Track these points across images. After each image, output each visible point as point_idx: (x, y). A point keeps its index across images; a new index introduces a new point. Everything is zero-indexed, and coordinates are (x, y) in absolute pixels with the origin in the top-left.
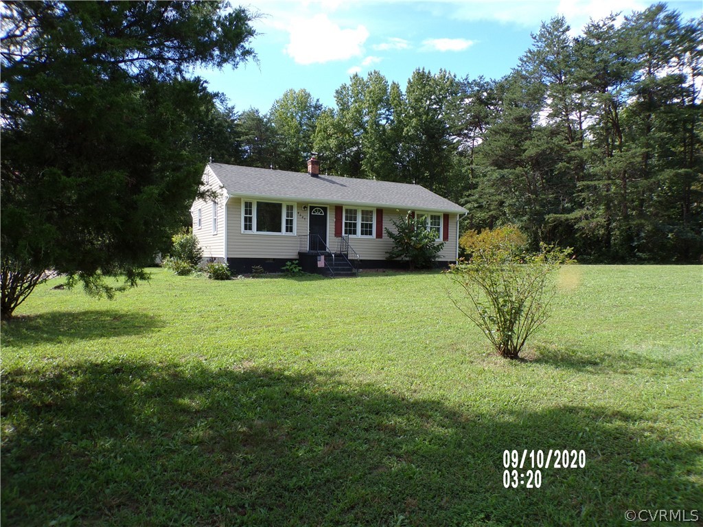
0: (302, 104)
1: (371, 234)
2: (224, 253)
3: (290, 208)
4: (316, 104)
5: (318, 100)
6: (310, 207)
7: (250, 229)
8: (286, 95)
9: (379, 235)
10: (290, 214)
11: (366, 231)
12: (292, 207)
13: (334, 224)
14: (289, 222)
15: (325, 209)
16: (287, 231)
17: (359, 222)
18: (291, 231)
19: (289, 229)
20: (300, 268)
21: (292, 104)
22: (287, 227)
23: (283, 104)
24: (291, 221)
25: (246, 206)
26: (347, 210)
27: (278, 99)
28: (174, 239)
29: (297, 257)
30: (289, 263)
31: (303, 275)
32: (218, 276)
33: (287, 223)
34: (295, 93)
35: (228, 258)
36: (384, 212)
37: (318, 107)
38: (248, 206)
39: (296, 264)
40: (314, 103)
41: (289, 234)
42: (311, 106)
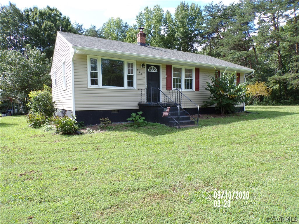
0: (118, 25)
1: (191, 88)
2: (72, 106)
3: (130, 65)
4: (125, 25)
5: (126, 23)
6: (147, 65)
7: (96, 83)
8: (109, 21)
9: (197, 89)
10: (130, 71)
11: (188, 85)
12: (132, 64)
13: (165, 80)
14: (130, 78)
15: (158, 67)
16: (128, 85)
17: (183, 78)
18: (132, 85)
19: (131, 84)
20: (144, 118)
21: (113, 25)
22: (128, 82)
23: (109, 25)
24: (132, 77)
25: (92, 63)
26: (174, 69)
27: (105, 23)
28: (30, 95)
29: (138, 108)
30: (133, 114)
31: (147, 124)
32: (65, 130)
33: (128, 79)
34: (114, 19)
35: (76, 111)
36: (200, 70)
37: (126, 26)
38: (94, 61)
39: (140, 115)
40: (124, 25)
41: (130, 88)
42: (122, 26)
